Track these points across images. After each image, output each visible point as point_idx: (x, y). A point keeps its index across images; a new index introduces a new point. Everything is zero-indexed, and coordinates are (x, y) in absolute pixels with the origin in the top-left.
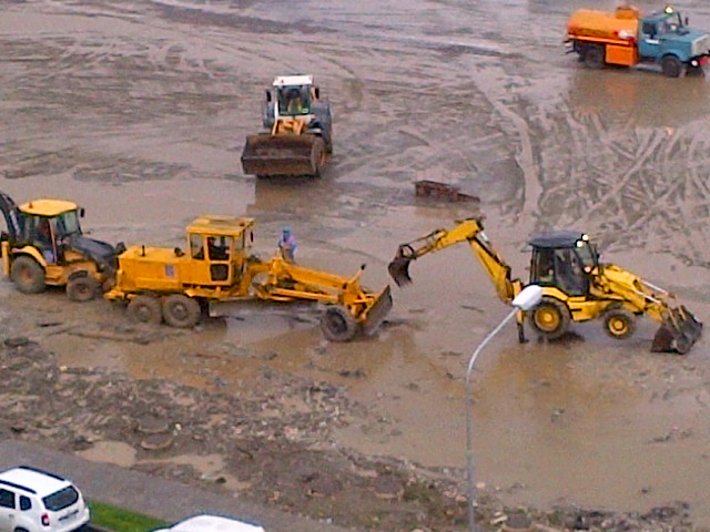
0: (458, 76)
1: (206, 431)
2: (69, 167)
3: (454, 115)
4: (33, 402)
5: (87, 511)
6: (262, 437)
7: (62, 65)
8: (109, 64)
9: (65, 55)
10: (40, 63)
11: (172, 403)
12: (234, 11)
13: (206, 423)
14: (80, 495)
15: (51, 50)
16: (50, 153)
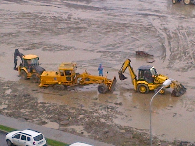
0: (148, 22)
1: (78, 119)
2: (41, 47)
3: (147, 33)
4: (31, 111)
5: (46, 141)
6: (94, 121)
7: (39, 19)
8: (52, 19)
9: (40, 17)
10: (33, 19)
11: (69, 111)
12: (86, 4)
13: (78, 117)
14: (44, 137)
15: (36, 15)
16: (36, 43)
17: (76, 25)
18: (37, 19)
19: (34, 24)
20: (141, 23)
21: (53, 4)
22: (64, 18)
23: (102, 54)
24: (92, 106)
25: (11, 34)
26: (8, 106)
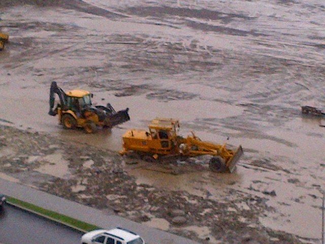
1: (202, 216)
4: (124, 199)
6: (227, 220)
11: (187, 202)
14: (144, 242)
17: (205, 58)
18: (139, 46)
19: (135, 53)
20: (312, 60)
21: (168, 22)
22: (184, 46)
23: (246, 108)
24: (224, 194)
25: (97, 69)
26: (88, 188)
